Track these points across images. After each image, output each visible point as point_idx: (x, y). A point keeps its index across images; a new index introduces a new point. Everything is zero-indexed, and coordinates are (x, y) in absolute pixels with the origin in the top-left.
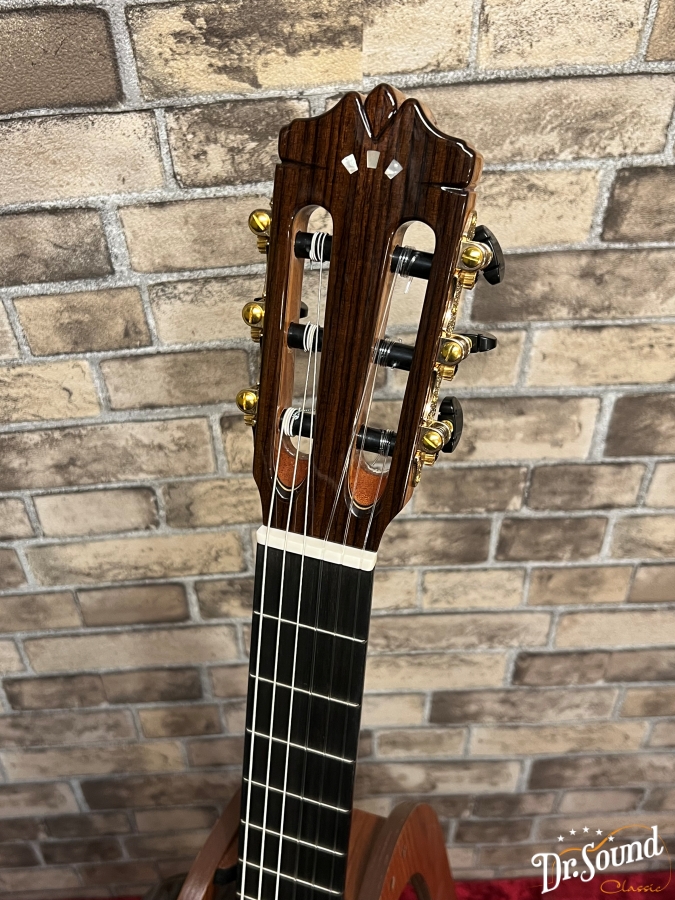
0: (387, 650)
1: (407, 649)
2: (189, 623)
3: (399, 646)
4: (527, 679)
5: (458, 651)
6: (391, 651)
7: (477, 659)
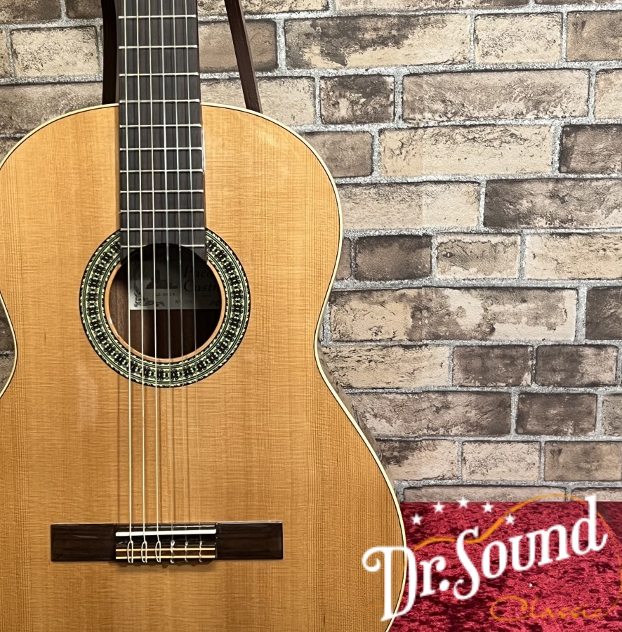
0: (445, 119)
1: (463, 118)
2: (276, 73)
3: (455, 114)
4: (573, 165)
5: (508, 122)
6: (449, 120)
7: (525, 133)
